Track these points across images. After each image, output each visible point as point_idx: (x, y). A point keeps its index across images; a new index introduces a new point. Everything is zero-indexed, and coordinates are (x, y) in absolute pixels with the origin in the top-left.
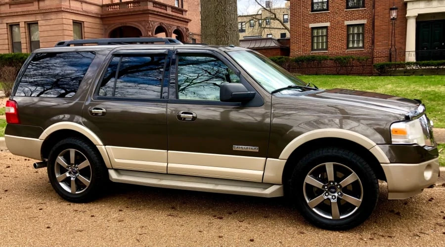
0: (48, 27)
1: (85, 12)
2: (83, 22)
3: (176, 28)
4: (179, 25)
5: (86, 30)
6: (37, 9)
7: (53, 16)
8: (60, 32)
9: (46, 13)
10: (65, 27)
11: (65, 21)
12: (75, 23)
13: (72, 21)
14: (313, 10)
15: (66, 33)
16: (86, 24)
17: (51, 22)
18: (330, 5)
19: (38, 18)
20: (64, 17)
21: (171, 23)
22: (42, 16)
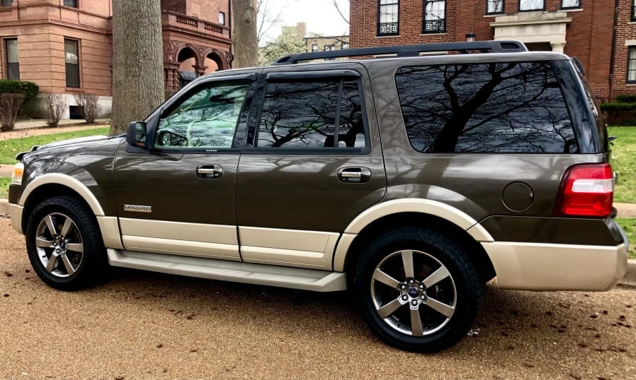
0: (30, 45)
1: (83, 25)
2: (80, 39)
3: (210, 52)
4: (216, 47)
5: (84, 50)
6: (17, 19)
7: (36, 30)
8: (46, 52)
9: (28, 25)
10: (53, 45)
11: (52, 38)
12: (68, 40)
13: (63, 38)
14: (379, 34)
15: (54, 53)
16: (84, 43)
17: (34, 38)
18: (401, 28)
19: (18, 32)
20: (51, 32)
21: (204, 44)
22: (23, 30)
